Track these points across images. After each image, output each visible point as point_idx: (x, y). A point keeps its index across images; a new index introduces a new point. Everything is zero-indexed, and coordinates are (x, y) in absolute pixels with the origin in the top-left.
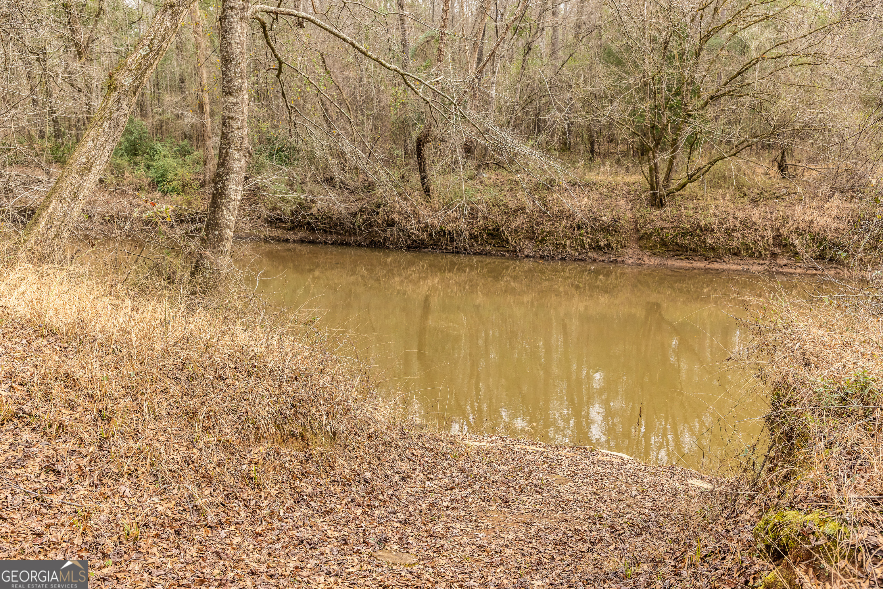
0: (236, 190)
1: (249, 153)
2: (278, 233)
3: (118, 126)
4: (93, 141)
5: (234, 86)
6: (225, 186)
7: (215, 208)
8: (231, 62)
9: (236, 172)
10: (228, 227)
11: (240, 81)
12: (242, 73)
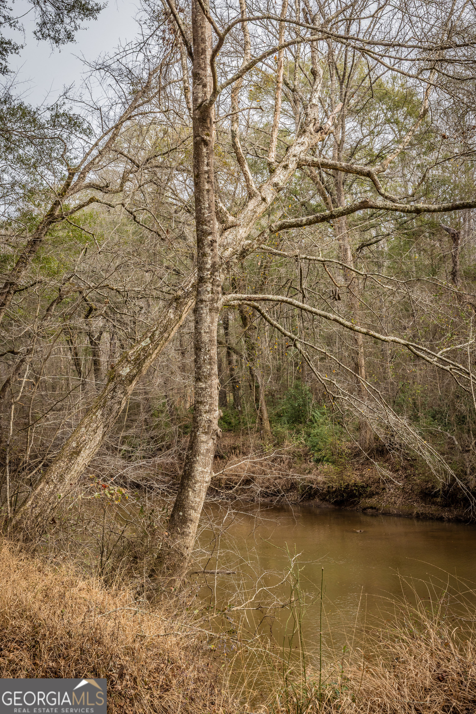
0: (202, 472)
1: (217, 436)
2: (432, 510)
3: (111, 413)
4: (86, 427)
5: (203, 372)
6: (192, 468)
7: (182, 490)
8: (200, 350)
9: (203, 455)
10: (193, 508)
11: (209, 367)
12: (211, 359)
